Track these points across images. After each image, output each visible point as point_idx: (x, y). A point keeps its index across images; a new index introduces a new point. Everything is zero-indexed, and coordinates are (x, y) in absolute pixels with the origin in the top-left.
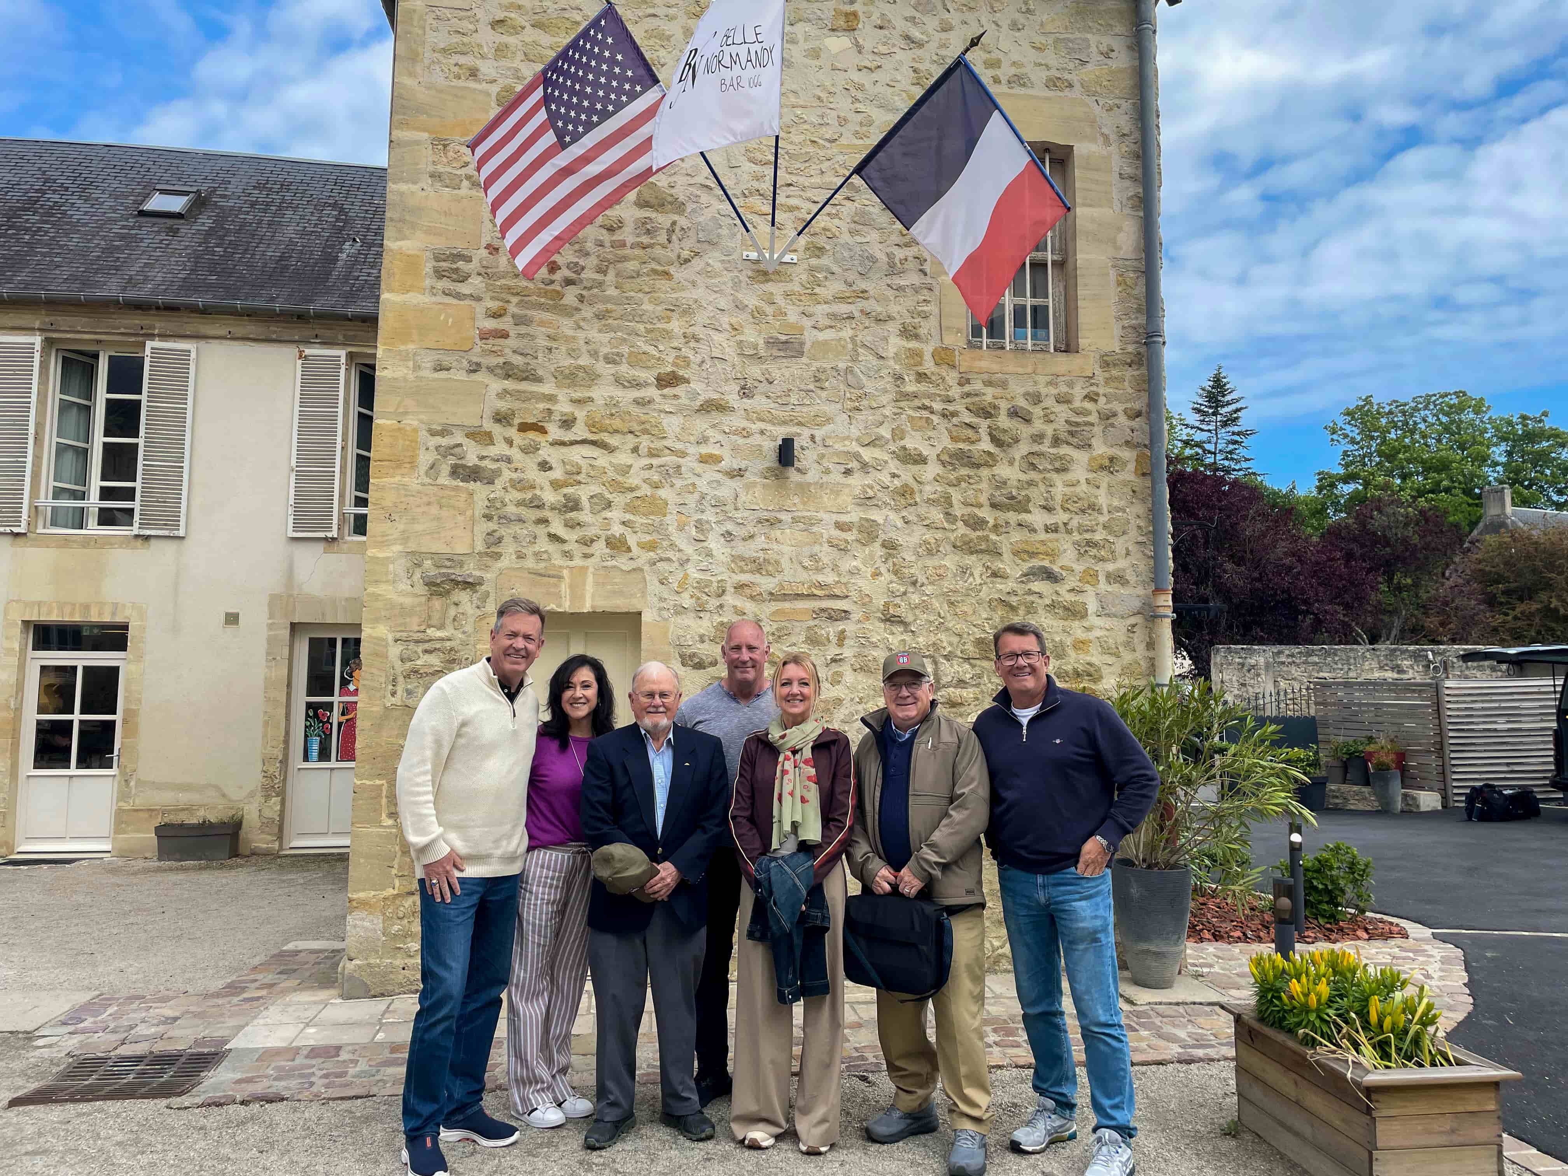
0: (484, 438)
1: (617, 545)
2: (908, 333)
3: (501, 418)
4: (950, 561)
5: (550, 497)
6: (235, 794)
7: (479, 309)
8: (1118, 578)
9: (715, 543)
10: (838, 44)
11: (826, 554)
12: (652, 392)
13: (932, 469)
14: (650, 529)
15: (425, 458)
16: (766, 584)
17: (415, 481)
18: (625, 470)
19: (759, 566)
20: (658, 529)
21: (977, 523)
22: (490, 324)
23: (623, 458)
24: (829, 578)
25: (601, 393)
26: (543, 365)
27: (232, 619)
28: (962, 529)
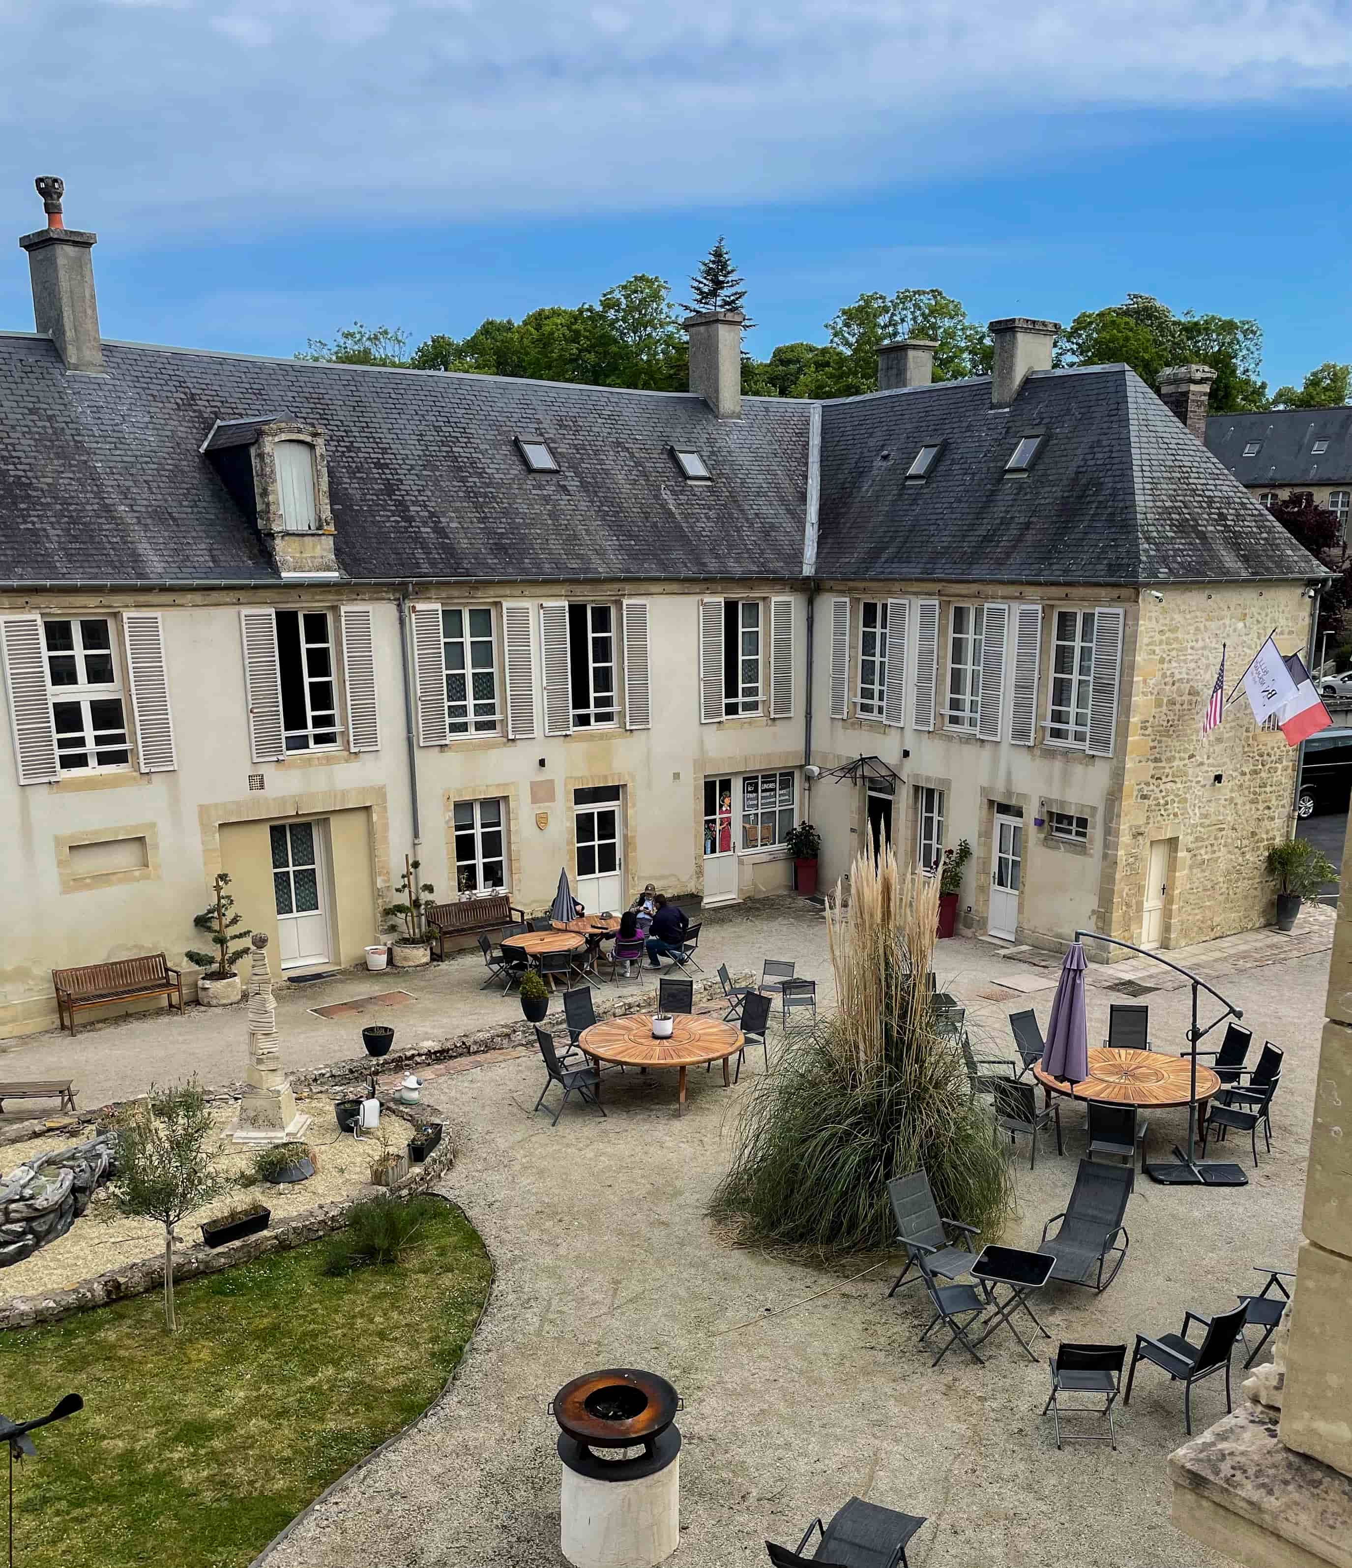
0: (1147, 784)
1: (1175, 815)
2: (1247, 731)
3: (1152, 777)
4: (1248, 807)
5: (1162, 802)
6: (684, 879)
7: (1150, 738)
8: (1283, 806)
9: (1197, 811)
10: (1240, 625)
11: (1222, 809)
12: (1187, 761)
13: (1248, 776)
14: (1183, 808)
15: (1135, 793)
16: (1207, 822)
17: (1132, 801)
18: (1179, 789)
19: (1206, 816)
20: (1185, 808)
21: (1255, 793)
22: (1152, 744)
23: (1179, 785)
24: (1221, 818)
25: (1175, 764)
26: (1163, 758)
27: (677, 776)
28: (1252, 796)
